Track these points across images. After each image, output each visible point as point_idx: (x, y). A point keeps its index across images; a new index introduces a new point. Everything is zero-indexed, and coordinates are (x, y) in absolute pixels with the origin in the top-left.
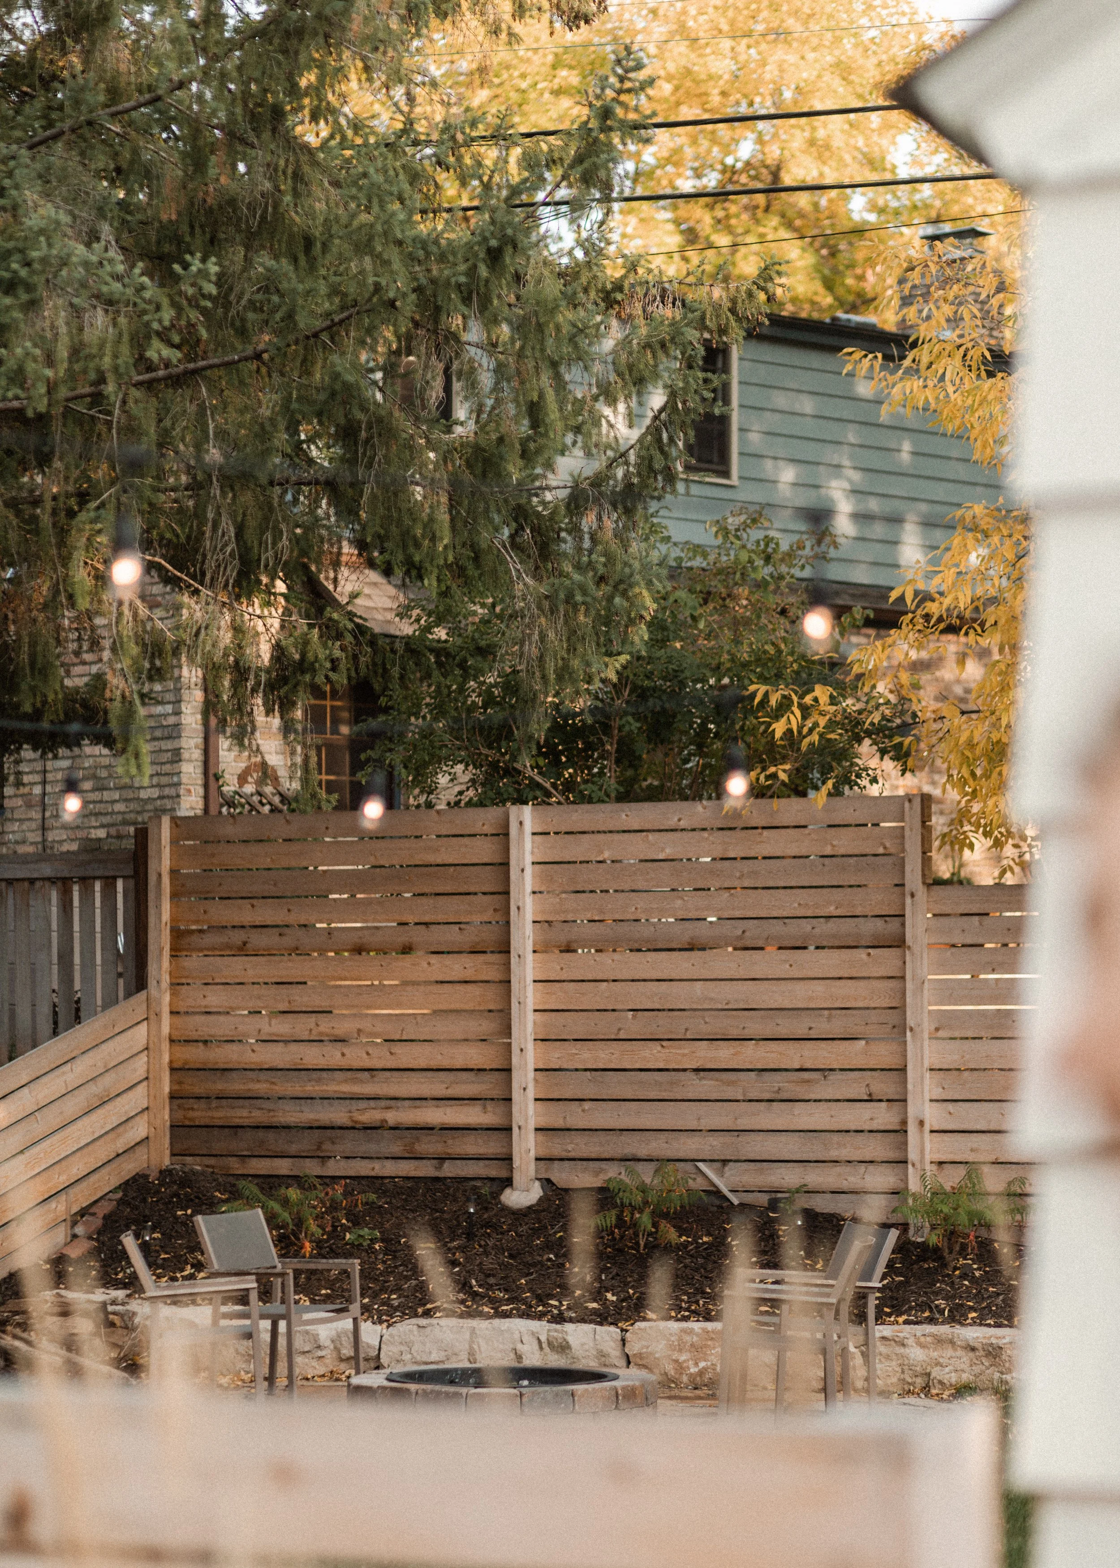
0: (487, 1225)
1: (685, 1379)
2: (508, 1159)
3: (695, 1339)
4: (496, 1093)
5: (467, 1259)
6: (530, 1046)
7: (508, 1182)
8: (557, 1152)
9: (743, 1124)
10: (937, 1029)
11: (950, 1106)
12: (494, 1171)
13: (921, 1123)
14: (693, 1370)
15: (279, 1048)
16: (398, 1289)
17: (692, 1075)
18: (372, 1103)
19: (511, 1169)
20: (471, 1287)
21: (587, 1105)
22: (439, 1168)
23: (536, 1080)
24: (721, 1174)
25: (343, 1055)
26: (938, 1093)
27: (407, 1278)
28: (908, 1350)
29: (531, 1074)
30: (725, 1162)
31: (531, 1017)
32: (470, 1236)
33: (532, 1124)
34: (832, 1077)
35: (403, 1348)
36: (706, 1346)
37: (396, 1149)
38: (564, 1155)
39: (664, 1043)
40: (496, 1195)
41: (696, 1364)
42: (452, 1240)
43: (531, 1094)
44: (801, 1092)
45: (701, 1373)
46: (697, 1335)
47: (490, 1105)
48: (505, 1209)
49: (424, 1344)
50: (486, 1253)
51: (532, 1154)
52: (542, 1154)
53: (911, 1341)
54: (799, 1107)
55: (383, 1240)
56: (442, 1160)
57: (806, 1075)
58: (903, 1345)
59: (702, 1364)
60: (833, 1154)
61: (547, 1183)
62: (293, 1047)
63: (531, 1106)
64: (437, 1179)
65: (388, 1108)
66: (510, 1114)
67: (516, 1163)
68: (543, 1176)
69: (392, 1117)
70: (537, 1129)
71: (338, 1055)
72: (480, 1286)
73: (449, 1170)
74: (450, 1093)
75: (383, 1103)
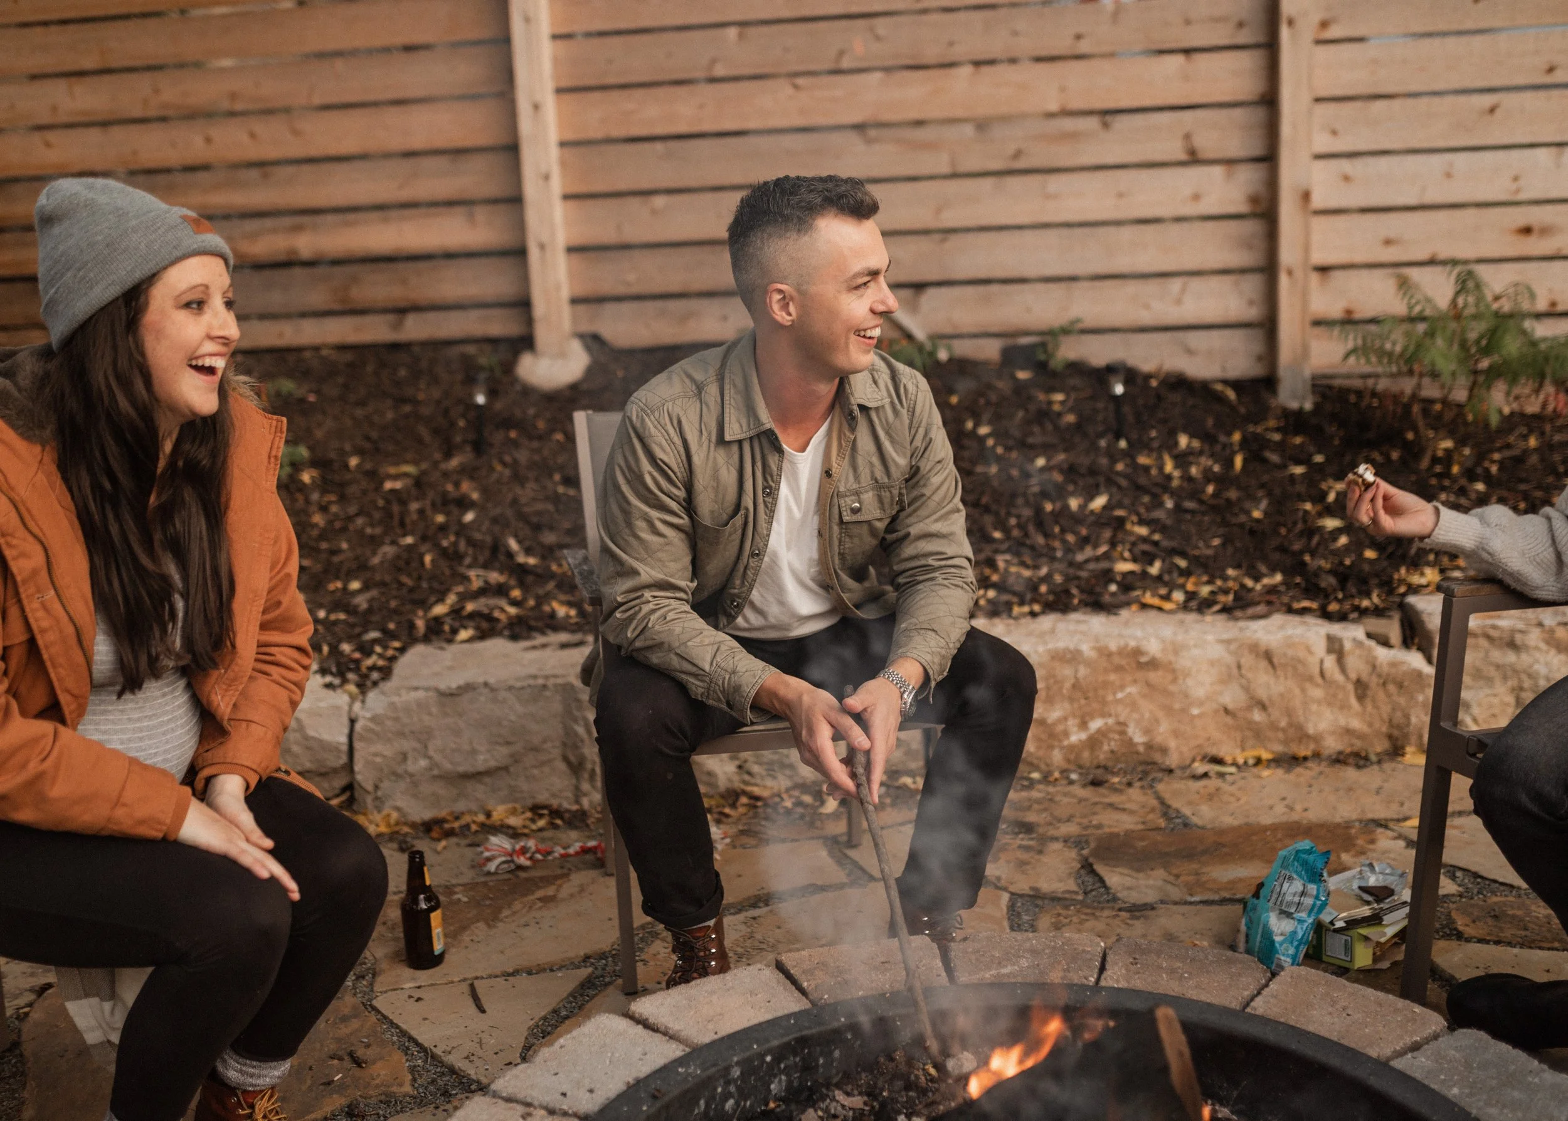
0: (507, 423)
1: (1057, 757)
2: (523, 305)
3: (1083, 671)
4: (491, 189)
5: (485, 491)
6: (550, 102)
7: (526, 342)
8: (607, 286)
9: (950, 219)
10: (1324, 25)
11: (1345, 165)
12: (499, 325)
13: (1306, 196)
14: (1077, 737)
15: (94, 135)
16: (361, 568)
17: (853, 137)
18: (268, 223)
19: (529, 321)
20: (510, 555)
21: (659, 201)
22: (397, 326)
23: (563, 164)
24: (913, 307)
25: (208, 140)
26: (1324, 143)
27: (375, 542)
28: (1524, 657)
29: (554, 152)
30: (919, 287)
31: (547, 50)
32: (479, 446)
33: (561, 239)
34: (1122, 123)
35: (407, 745)
36: (1106, 685)
37: (318, 298)
38: (621, 290)
39: (800, 81)
40: (509, 367)
41: (1083, 725)
42: (448, 455)
43: (557, 186)
44: (1062, 155)
45: (1093, 742)
46: (1088, 663)
47: (481, 213)
48: (528, 391)
49: (457, 732)
50: (518, 478)
51: (565, 293)
52: (582, 291)
53: (1534, 637)
54: (1055, 183)
55: (314, 463)
56: (401, 311)
57: (1068, 124)
58: (1512, 645)
59: (1096, 724)
60: (1122, 264)
61: (593, 341)
62: (118, 133)
63: (559, 211)
64: (395, 347)
65: (298, 229)
66: (520, 225)
67: (539, 308)
68: (586, 327)
69: (306, 244)
70: (571, 250)
71: (198, 141)
72: (528, 551)
73: (415, 329)
74: (405, 194)
75: (288, 221)
